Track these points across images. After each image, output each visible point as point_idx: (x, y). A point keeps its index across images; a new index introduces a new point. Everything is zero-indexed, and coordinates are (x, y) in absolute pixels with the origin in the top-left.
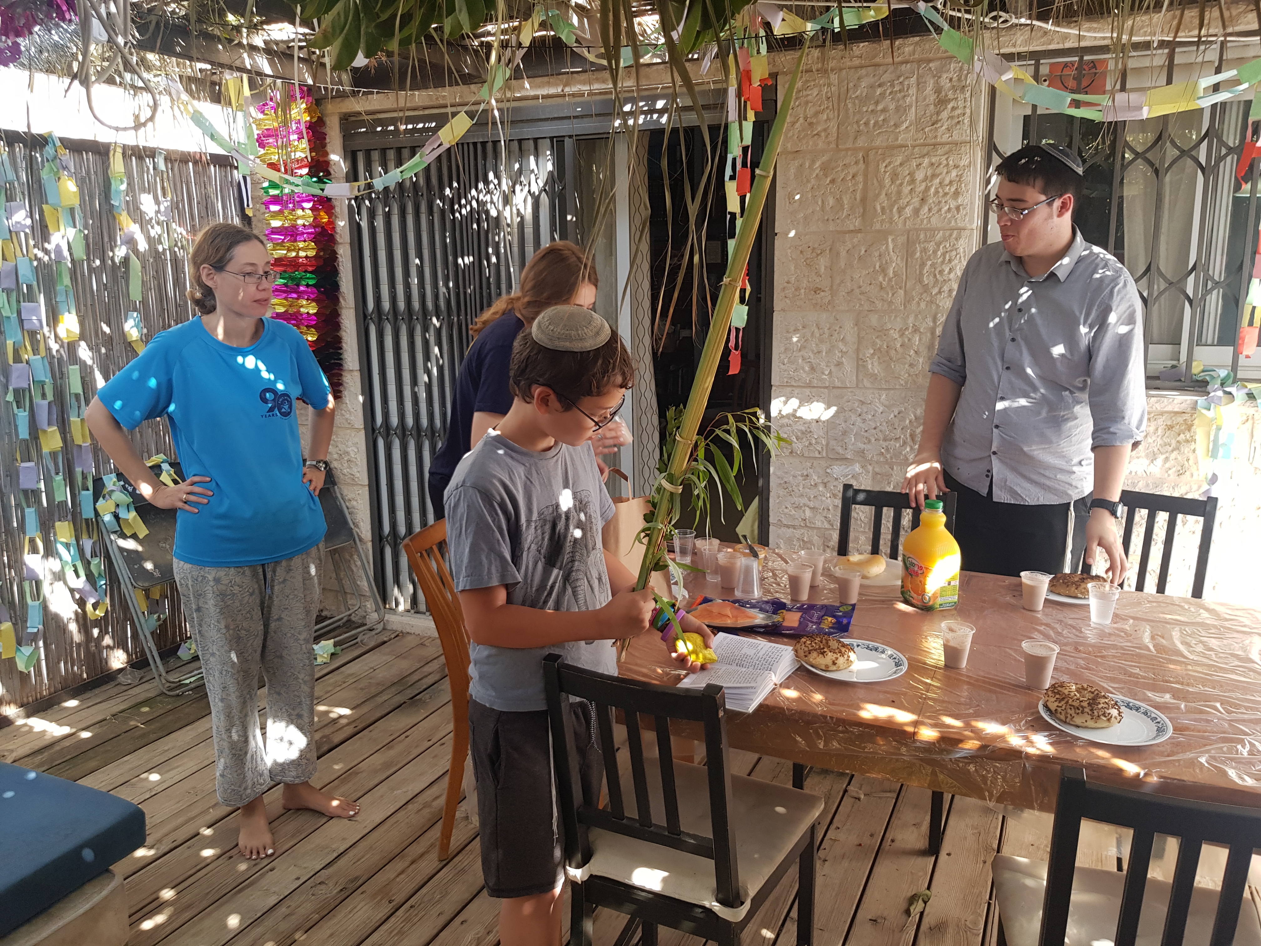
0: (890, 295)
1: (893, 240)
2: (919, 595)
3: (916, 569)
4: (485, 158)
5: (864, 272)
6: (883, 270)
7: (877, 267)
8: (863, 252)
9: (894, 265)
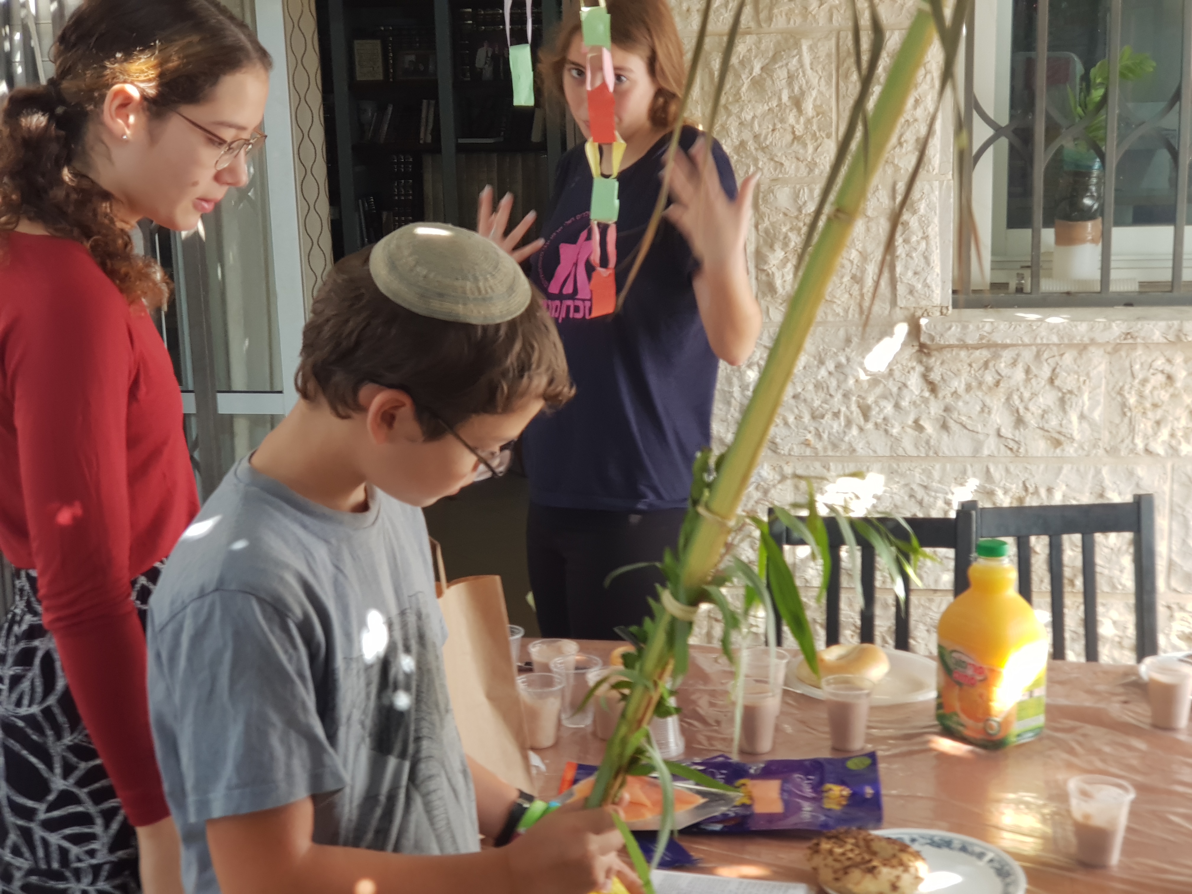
0: (810, 149)
1: (811, 48)
2: (977, 720)
3: (970, 672)
5: (762, 108)
6: (797, 103)
7: (785, 98)
8: (757, 70)
9: (814, 93)
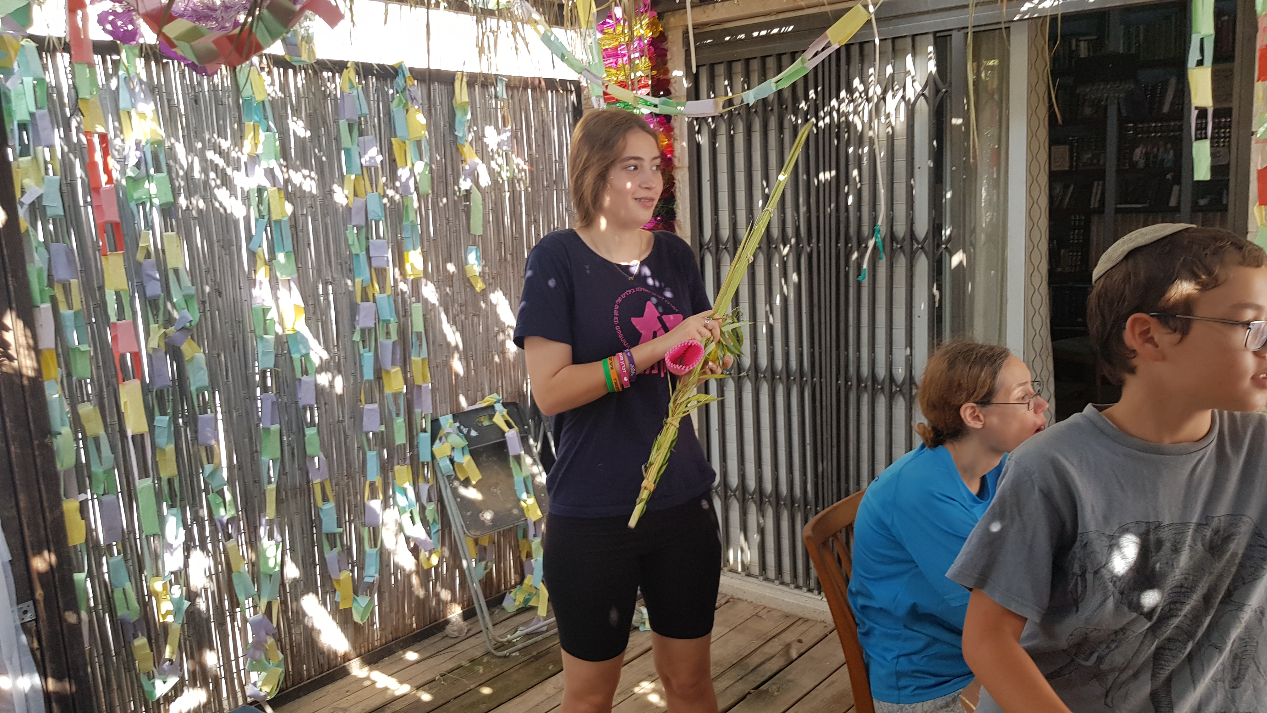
4: (848, 63)
